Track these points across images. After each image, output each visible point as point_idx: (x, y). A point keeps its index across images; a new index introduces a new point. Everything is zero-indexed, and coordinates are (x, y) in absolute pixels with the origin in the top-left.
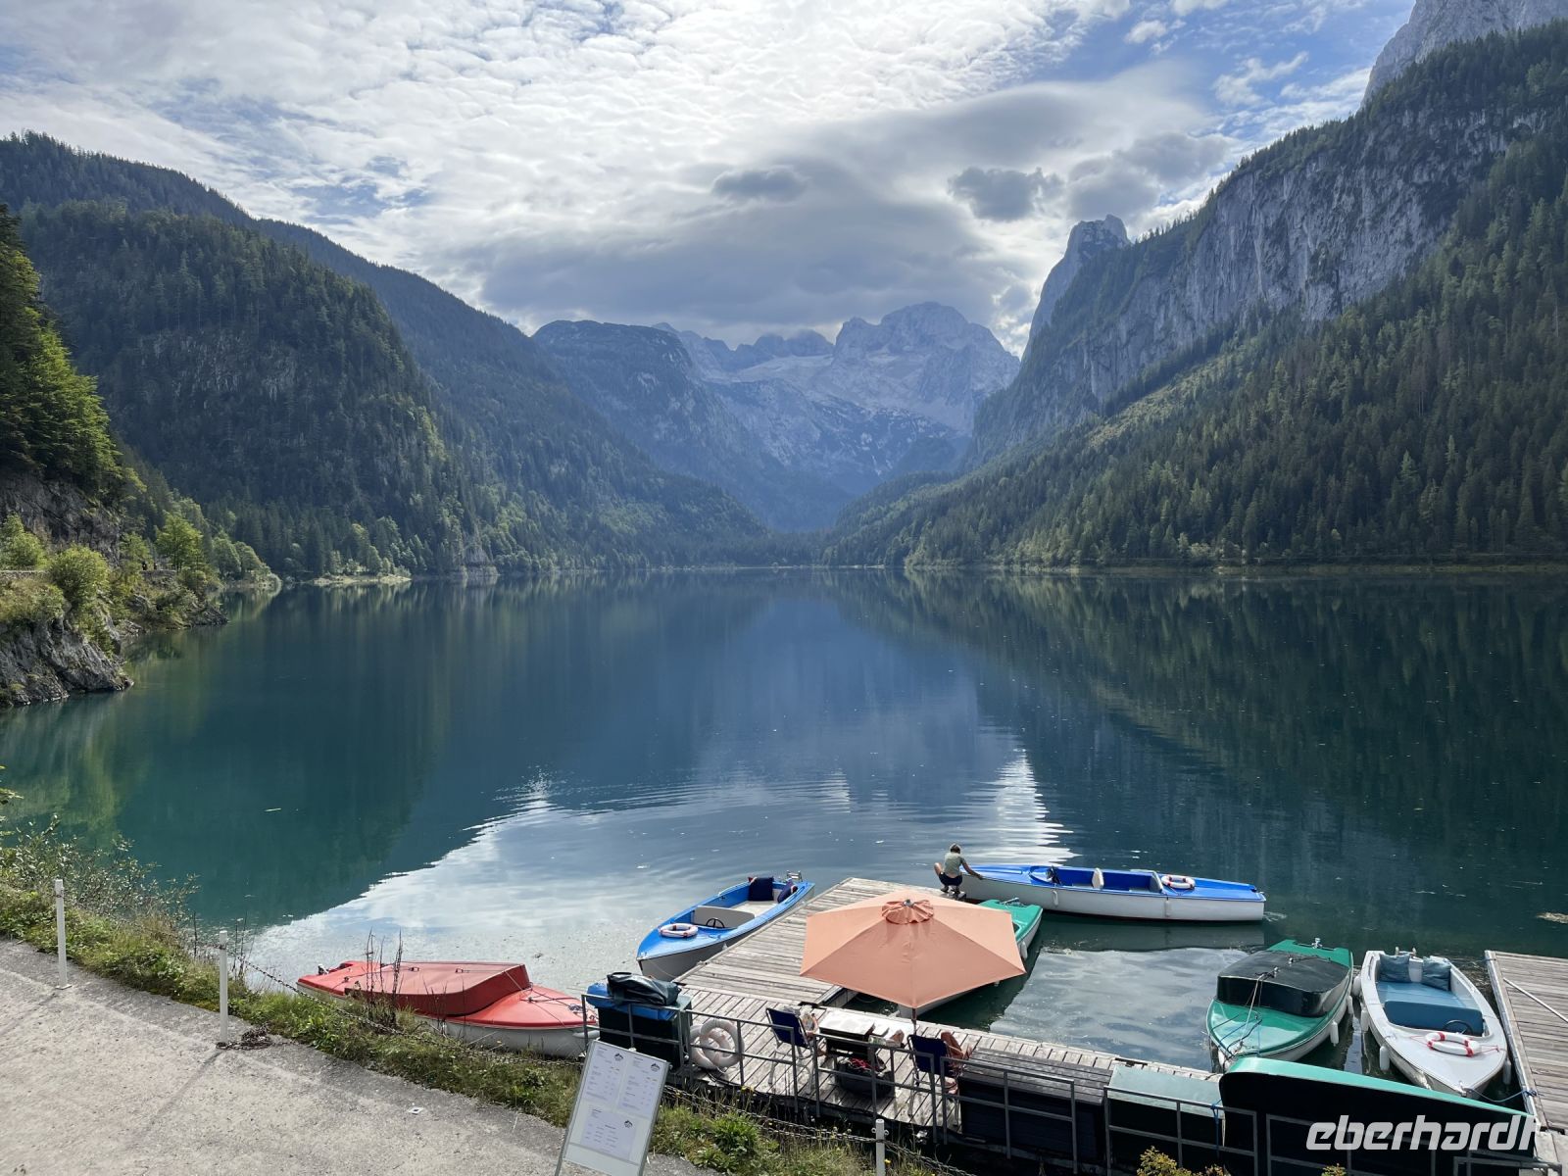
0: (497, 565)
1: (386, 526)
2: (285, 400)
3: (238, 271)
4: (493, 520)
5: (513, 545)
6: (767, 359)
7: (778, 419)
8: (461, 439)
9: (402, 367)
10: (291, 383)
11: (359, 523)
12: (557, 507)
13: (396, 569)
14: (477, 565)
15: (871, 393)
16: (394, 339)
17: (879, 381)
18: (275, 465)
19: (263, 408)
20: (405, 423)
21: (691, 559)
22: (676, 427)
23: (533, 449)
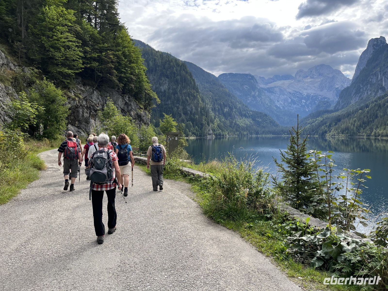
0: (214, 134)
1: (190, 124)
2: (166, 92)
3: (155, 60)
4: (213, 123)
5: (218, 129)
6: (276, 81)
7: (279, 96)
8: (204, 102)
9: (193, 83)
10: (167, 87)
11: (183, 123)
12: (226, 119)
13: (192, 135)
14: (210, 134)
15: (305, 89)
16: (191, 76)
17: (307, 86)
18: (163, 108)
19: (161, 94)
20: (194, 97)
21: (260, 133)
22: (253, 99)
23: (220, 105)
